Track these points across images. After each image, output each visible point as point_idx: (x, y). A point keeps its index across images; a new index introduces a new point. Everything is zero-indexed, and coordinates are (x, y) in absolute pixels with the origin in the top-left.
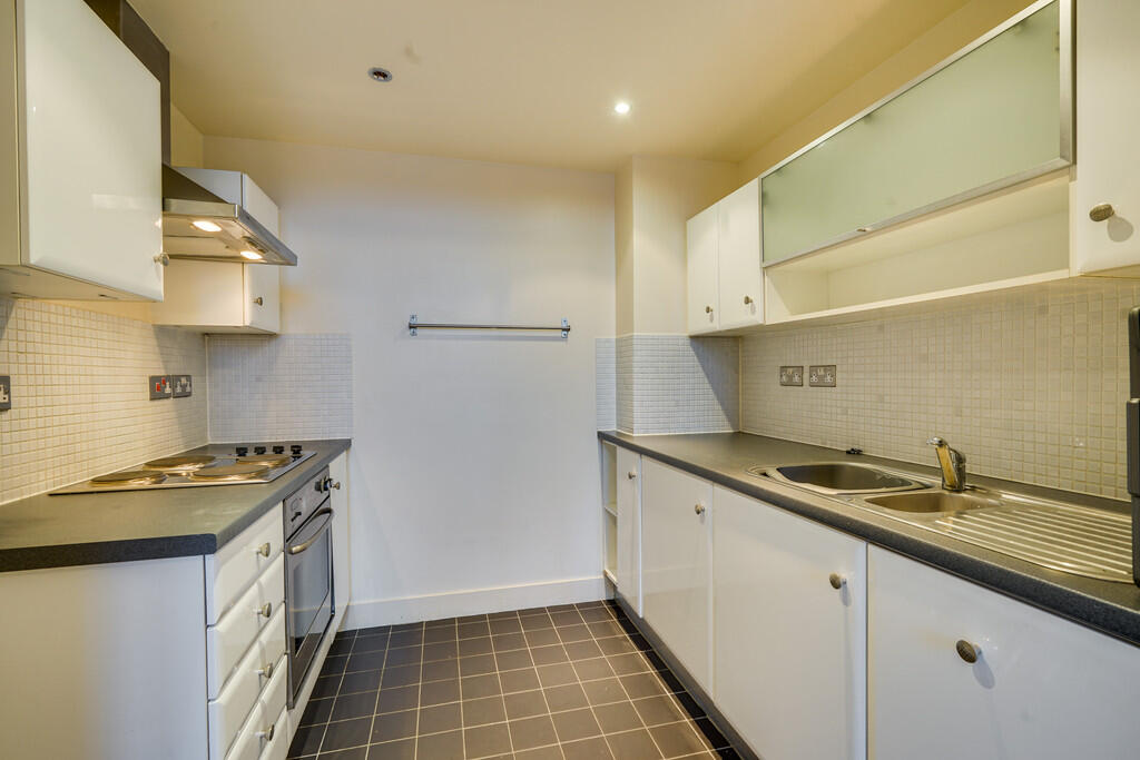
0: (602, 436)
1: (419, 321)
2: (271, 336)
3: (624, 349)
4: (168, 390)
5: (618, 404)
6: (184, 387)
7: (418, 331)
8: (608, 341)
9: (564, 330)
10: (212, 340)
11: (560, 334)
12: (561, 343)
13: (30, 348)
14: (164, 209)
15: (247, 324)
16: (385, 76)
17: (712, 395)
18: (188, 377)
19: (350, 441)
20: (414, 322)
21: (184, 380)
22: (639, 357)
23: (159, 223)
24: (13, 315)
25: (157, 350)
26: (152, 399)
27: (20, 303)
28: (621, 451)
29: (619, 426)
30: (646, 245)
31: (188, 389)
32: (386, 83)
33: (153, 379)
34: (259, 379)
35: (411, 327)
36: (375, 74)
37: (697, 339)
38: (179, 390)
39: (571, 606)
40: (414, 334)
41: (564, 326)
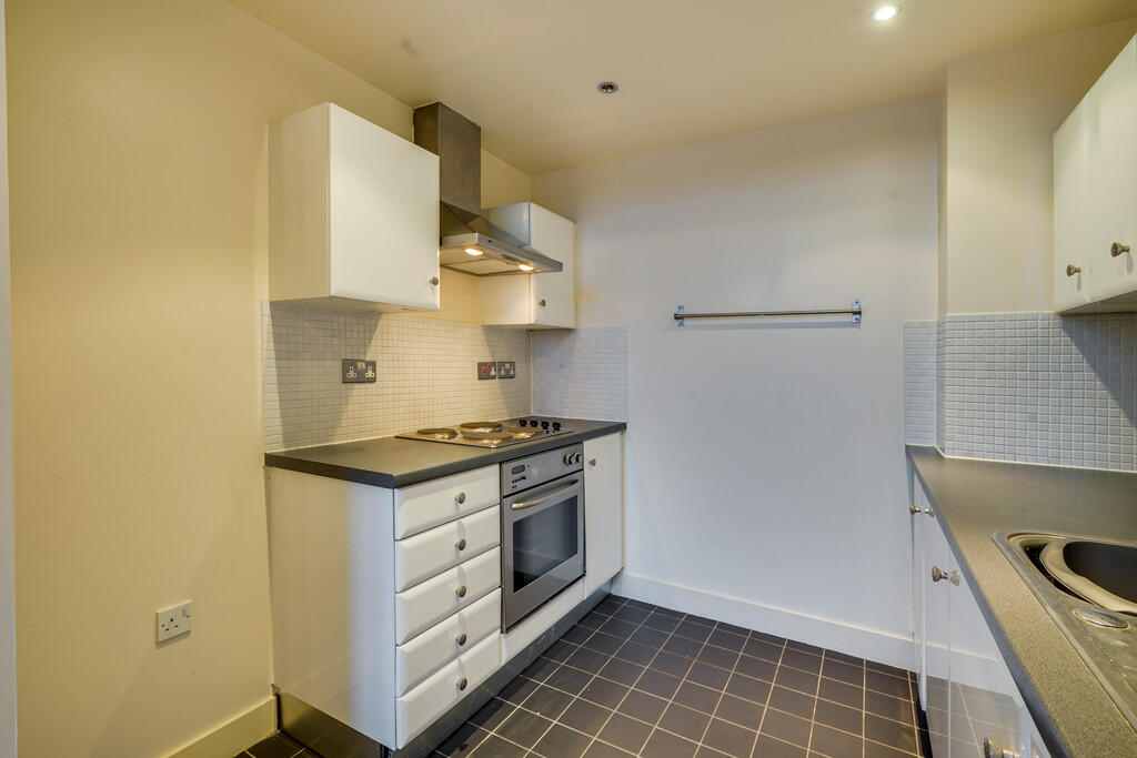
0: (912, 451)
1: (687, 311)
2: (570, 330)
3: (942, 335)
4: (493, 373)
5: (938, 411)
6: (508, 371)
7: (687, 322)
8: (925, 325)
9: (855, 313)
10: (532, 334)
11: (852, 318)
12: (854, 330)
13: (390, 344)
14: (441, 244)
15: (532, 321)
16: (611, 87)
18: (512, 364)
19: (625, 424)
20: (681, 312)
21: (507, 366)
22: (956, 347)
23: (438, 254)
24: (380, 324)
25: (485, 343)
26: (480, 379)
27: (384, 316)
29: (938, 440)
31: (512, 373)
32: (613, 94)
33: (480, 365)
34: (562, 366)
35: (677, 317)
36: (604, 88)
37: (1078, 319)
38: (503, 373)
39: (860, 661)
40: (681, 325)
41: (856, 308)
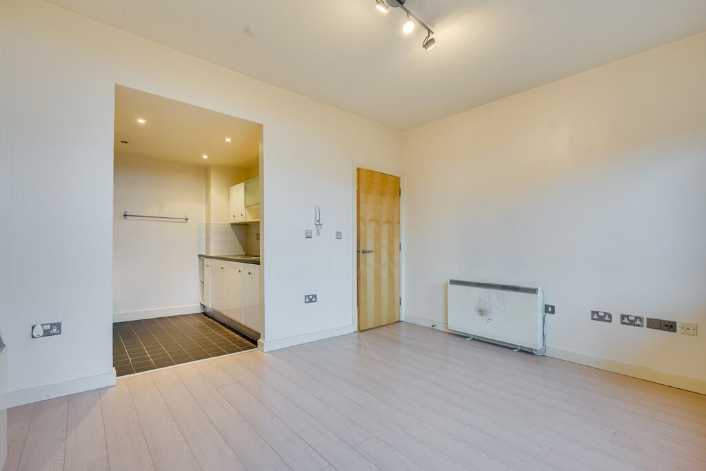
0: (200, 256)
1: (128, 214)
3: (208, 226)
5: (206, 245)
7: (127, 217)
8: (202, 224)
11: (184, 220)
12: (185, 224)
16: (126, 142)
17: (238, 242)
20: (126, 214)
22: (212, 230)
28: (205, 259)
29: (206, 253)
30: (216, 192)
35: (125, 216)
36: (122, 142)
37: (233, 224)
40: (125, 218)
41: (186, 218)
